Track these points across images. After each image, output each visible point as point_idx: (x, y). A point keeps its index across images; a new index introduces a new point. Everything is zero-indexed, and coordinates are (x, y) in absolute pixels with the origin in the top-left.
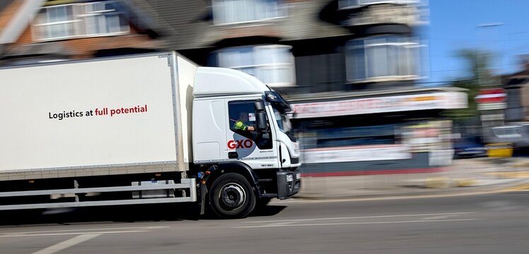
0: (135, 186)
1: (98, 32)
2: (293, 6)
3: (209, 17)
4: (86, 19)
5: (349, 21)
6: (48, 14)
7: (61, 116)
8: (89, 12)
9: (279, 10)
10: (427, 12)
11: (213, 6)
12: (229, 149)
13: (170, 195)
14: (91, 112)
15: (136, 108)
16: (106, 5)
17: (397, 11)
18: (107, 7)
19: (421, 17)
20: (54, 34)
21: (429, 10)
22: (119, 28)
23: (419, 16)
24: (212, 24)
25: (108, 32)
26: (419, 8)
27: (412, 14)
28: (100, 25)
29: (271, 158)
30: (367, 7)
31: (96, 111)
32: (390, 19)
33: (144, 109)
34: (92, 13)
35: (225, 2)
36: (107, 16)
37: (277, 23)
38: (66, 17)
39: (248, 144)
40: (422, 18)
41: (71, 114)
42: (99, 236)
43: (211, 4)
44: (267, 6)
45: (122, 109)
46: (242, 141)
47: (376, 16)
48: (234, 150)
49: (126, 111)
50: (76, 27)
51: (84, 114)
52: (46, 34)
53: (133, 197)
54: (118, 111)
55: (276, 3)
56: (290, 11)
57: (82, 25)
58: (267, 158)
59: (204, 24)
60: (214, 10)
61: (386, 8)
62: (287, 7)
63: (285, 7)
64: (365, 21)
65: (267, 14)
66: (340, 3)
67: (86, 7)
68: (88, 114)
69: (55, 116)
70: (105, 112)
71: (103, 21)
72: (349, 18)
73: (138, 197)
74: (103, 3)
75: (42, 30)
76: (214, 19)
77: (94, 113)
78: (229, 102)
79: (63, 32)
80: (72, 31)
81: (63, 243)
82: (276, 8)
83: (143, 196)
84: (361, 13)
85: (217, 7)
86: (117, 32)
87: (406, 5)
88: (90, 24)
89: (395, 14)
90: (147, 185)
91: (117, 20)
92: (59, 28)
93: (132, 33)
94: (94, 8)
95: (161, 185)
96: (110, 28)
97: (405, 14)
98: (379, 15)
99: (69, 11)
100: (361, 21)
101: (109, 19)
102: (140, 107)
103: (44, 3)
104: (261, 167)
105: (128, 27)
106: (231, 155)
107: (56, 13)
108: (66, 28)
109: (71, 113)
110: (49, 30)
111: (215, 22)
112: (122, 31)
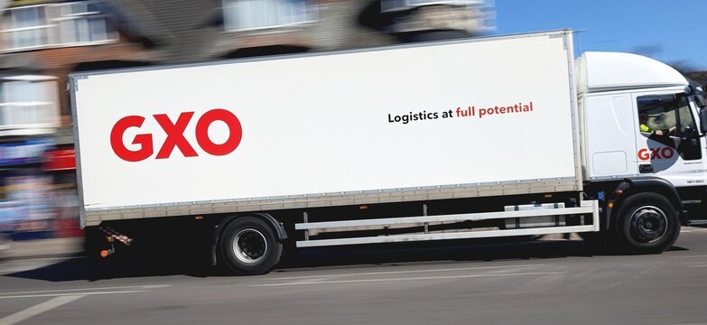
0: (509, 212)
1: (78, 40)
2: (326, 8)
3: (218, 22)
4: (63, 24)
5: (395, 26)
6: (14, 17)
7: (406, 119)
8: (66, 15)
9: (307, 12)
10: (493, 15)
11: (224, 8)
12: (639, 160)
13: (560, 223)
14: (450, 112)
15: (516, 107)
16: (89, 5)
17: (454, 13)
18: (90, 8)
19: (485, 21)
20: (22, 42)
21: (495, 12)
22: (105, 35)
23: (482, 20)
24: (223, 30)
25: (91, 40)
26: (482, 10)
27: (474, 18)
28: (80, 30)
29: (699, 171)
30: (416, 10)
31: (458, 111)
32: (444, 24)
33: (528, 108)
34: (71, 16)
35: (239, 3)
36: (89, 19)
37: (306, 29)
38: (38, 21)
39: (667, 153)
40: (486, 23)
41: (421, 116)
42: (82, 298)
43: (221, 6)
44: (292, 8)
45: (496, 108)
46: (659, 149)
47: (428, 20)
48: (648, 162)
49: (502, 111)
50: (50, 34)
51: (440, 115)
52: (11, 43)
53: (507, 226)
54: (490, 111)
55: (304, 3)
56: (321, 14)
57: (57, 31)
58: (694, 171)
59: (212, 30)
60: (225, 13)
61: (441, 10)
62: (318, 9)
63: (316, 8)
64: (415, 26)
65: (292, 17)
66: (383, 5)
67: (62, 9)
68: (445, 115)
69: (398, 119)
70: (471, 111)
71: (84, 26)
72: (393, 23)
73: (514, 226)
74: (85, 3)
75: (6, 37)
76: (225, 24)
77: (454, 114)
78: (638, 98)
79: (33, 41)
80: (44, 39)
81: (36, 307)
82: (304, 9)
83: (521, 225)
84: (409, 17)
85: (228, 8)
86: (103, 40)
87: (465, 6)
88: (67, 30)
89: (453, 18)
90: (527, 210)
91: (102, 24)
92: (27, 36)
93: (122, 41)
94: (74, 10)
95: (546, 210)
96: (93, 36)
97: (465, 18)
98: (432, 19)
99: (40, 14)
100: (410, 27)
101: (92, 23)
102: (522, 105)
103: (9, 4)
104: (687, 184)
105: (117, 34)
106: (644, 169)
107: (25, 16)
108: (37, 35)
109: (421, 114)
110: (16, 37)
111: (226, 27)
112: (108, 38)
